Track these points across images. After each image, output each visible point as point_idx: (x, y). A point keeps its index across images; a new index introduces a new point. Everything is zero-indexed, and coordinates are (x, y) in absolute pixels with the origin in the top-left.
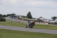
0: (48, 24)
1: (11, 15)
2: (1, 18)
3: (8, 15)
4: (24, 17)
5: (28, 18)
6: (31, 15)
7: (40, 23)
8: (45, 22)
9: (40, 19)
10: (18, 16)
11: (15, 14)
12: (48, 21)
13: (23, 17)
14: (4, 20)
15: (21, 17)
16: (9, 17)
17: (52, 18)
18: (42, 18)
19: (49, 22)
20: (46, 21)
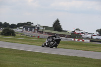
0: (91, 41)
1: (25, 24)
2: (8, 30)
3: (19, 25)
4: (47, 28)
5: (55, 30)
6: (60, 26)
7: (77, 40)
8: (85, 38)
9: (77, 32)
10: (38, 26)
11: (33, 24)
12: (90, 36)
13: (45, 29)
14: (13, 34)
15: (42, 28)
16: (20, 27)
17: (97, 31)
18: (79, 30)
19: (92, 38)
20: (86, 36)
